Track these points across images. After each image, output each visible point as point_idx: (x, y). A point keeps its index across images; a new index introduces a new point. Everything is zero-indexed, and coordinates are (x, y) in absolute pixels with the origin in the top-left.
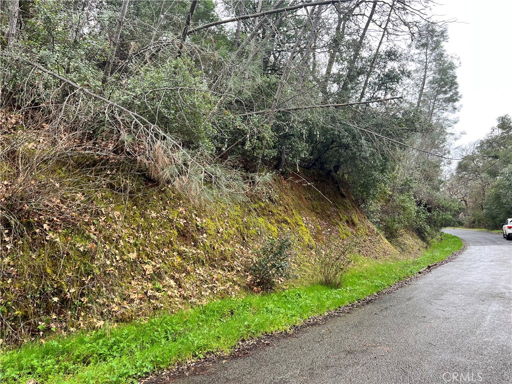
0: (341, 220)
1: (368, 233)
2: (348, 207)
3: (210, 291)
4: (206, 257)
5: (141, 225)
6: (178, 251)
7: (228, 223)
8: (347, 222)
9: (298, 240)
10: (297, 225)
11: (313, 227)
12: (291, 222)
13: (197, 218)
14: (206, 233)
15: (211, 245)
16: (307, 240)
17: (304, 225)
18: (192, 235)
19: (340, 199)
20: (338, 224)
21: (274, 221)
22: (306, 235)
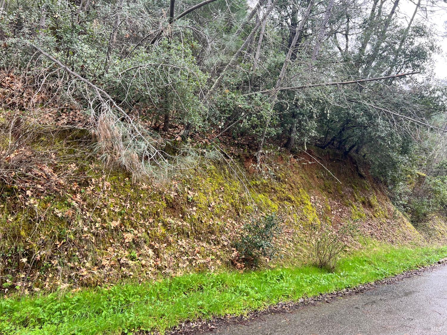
0: (356, 200)
1: (387, 215)
2: (366, 188)
3: (188, 263)
4: (192, 229)
5: (130, 195)
6: (163, 222)
7: (222, 197)
8: (363, 203)
9: (301, 219)
10: (303, 203)
11: (321, 206)
12: (296, 201)
13: (189, 192)
14: (196, 206)
15: (198, 219)
16: (311, 219)
17: (310, 204)
18: (181, 208)
19: (358, 179)
20: (352, 205)
21: (275, 198)
22: (311, 214)
